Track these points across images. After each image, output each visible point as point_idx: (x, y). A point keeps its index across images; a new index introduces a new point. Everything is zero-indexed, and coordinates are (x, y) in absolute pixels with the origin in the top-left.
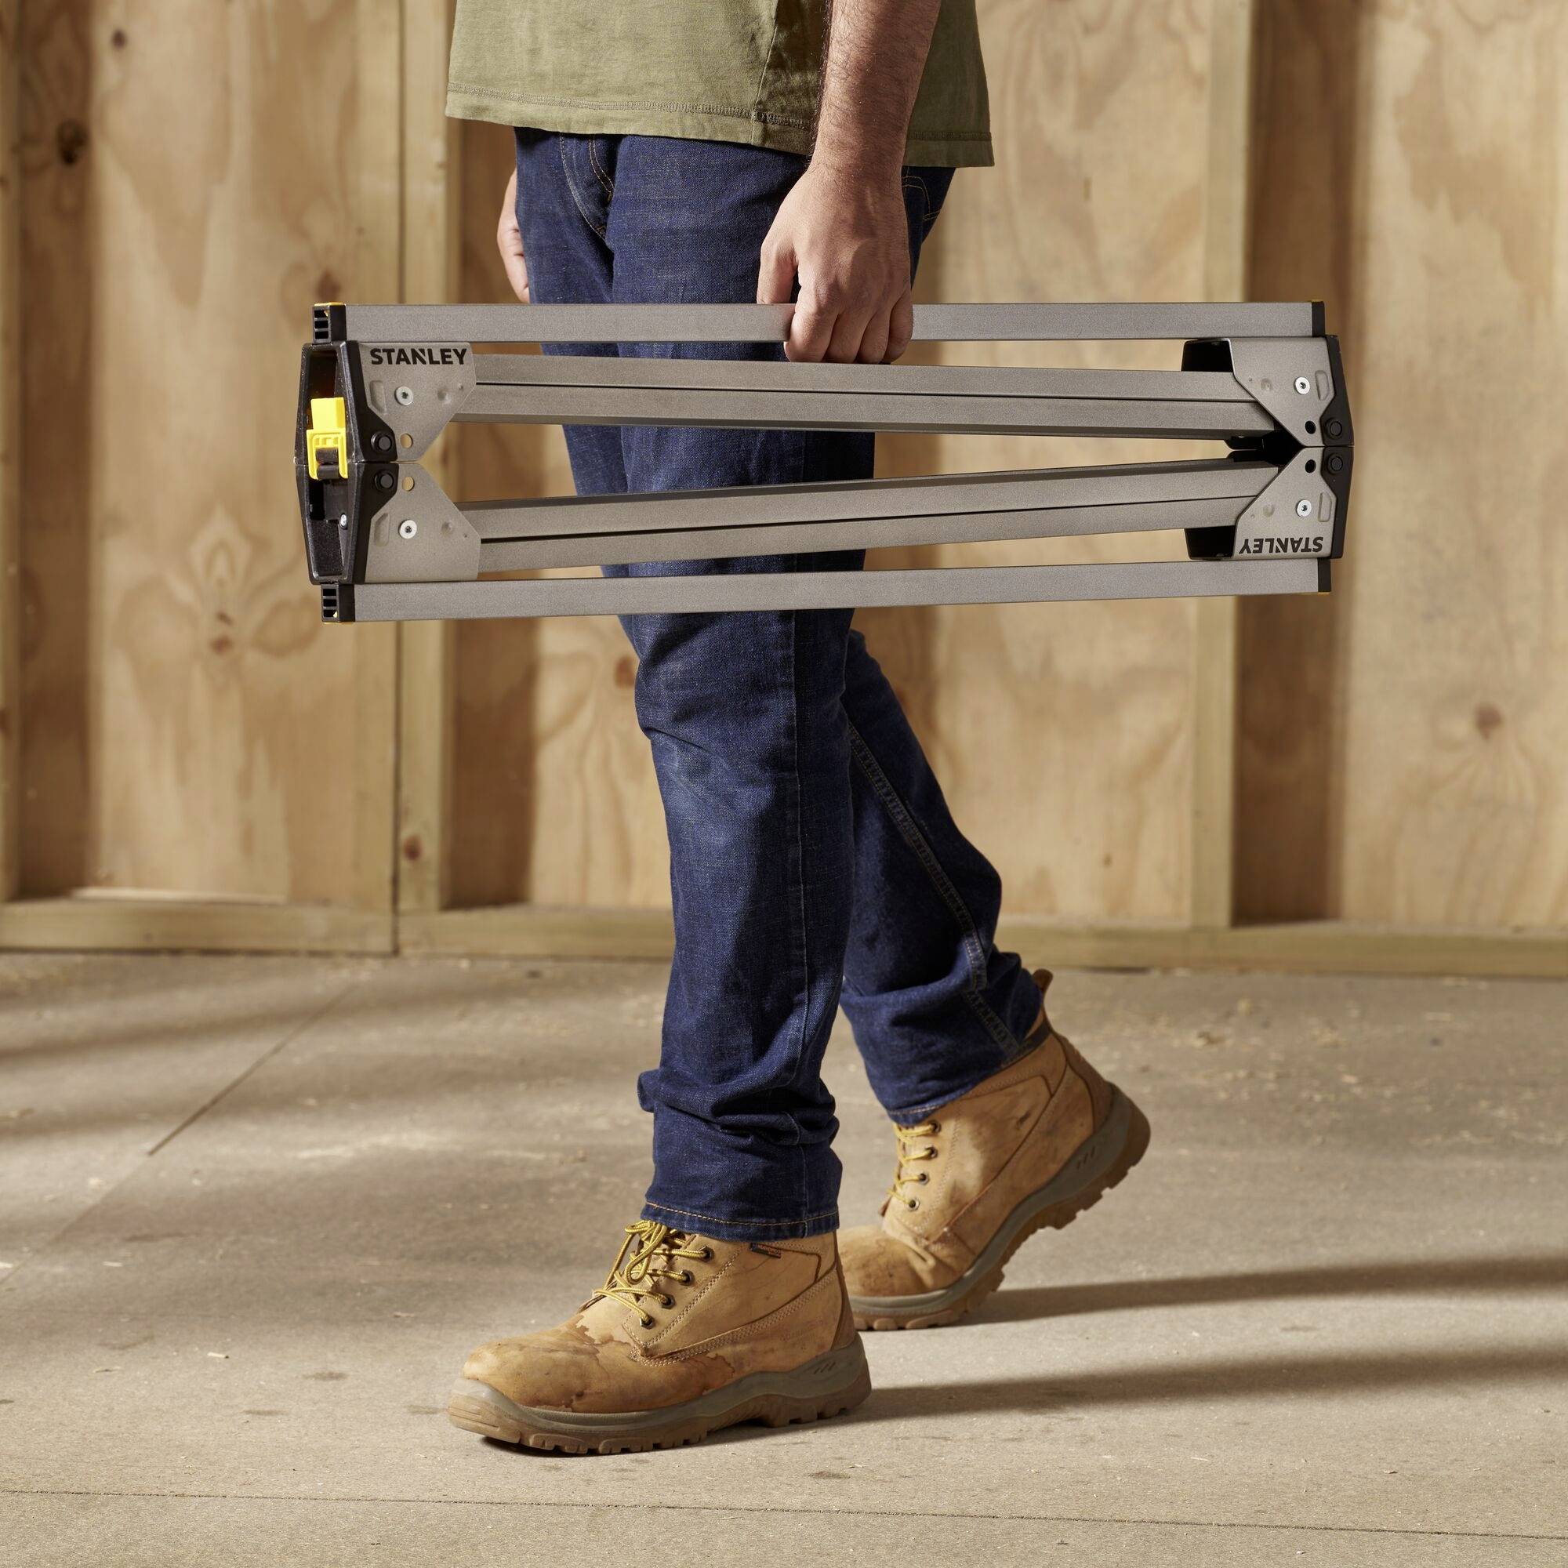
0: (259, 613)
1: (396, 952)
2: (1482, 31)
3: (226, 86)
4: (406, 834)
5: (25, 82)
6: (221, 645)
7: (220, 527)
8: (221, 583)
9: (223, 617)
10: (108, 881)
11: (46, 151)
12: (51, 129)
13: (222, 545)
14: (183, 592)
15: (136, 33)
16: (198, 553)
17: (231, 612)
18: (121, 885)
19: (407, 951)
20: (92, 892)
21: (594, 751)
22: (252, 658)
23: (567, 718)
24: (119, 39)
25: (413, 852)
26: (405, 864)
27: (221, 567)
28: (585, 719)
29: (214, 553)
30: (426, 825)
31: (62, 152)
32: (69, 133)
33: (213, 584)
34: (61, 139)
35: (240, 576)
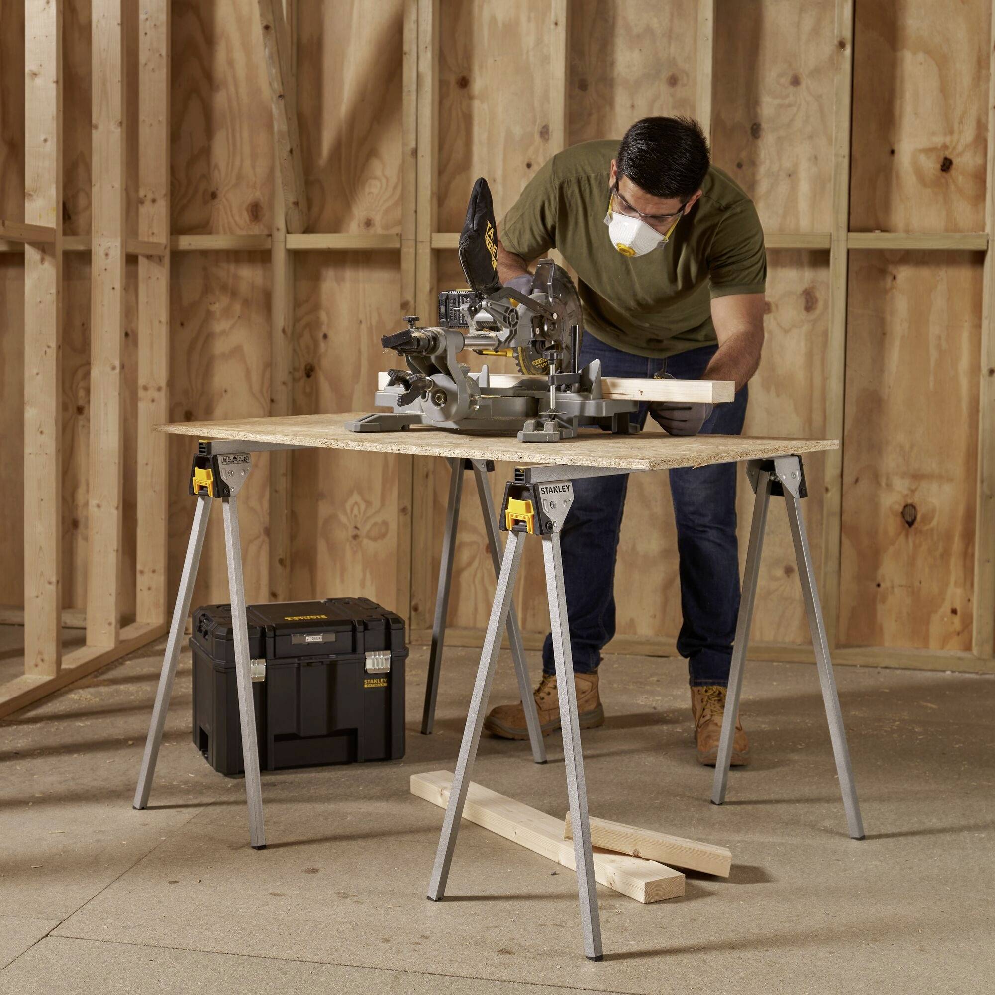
0: (368, 527)
1: (410, 643)
2: (786, 332)
3: (360, 351)
4: (413, 604)
5: (294, 350)
6: (355, 537)
7: (356, 497)
8: (356, 516)
9: (356, 528)
11: (301, 373)
12: (303, 366)
13: (356, 503)
14: (343, 518)
15: (331, 335)
16: (348, 505)
17: (359, 526)
19: (413, 643)
21: (479, 575)
22: (365, 541)
23: (469, 564)
24: (325, 336)
25: (416, 609)
26: (413, 613)
27: (356, 511)
28: (476, 564)
29: (353, 506)
30: (420, 600)
31: (306, 373)
32: (308, 367)
33: (353, 516)
34: (306, 369)
35: (362, 514)
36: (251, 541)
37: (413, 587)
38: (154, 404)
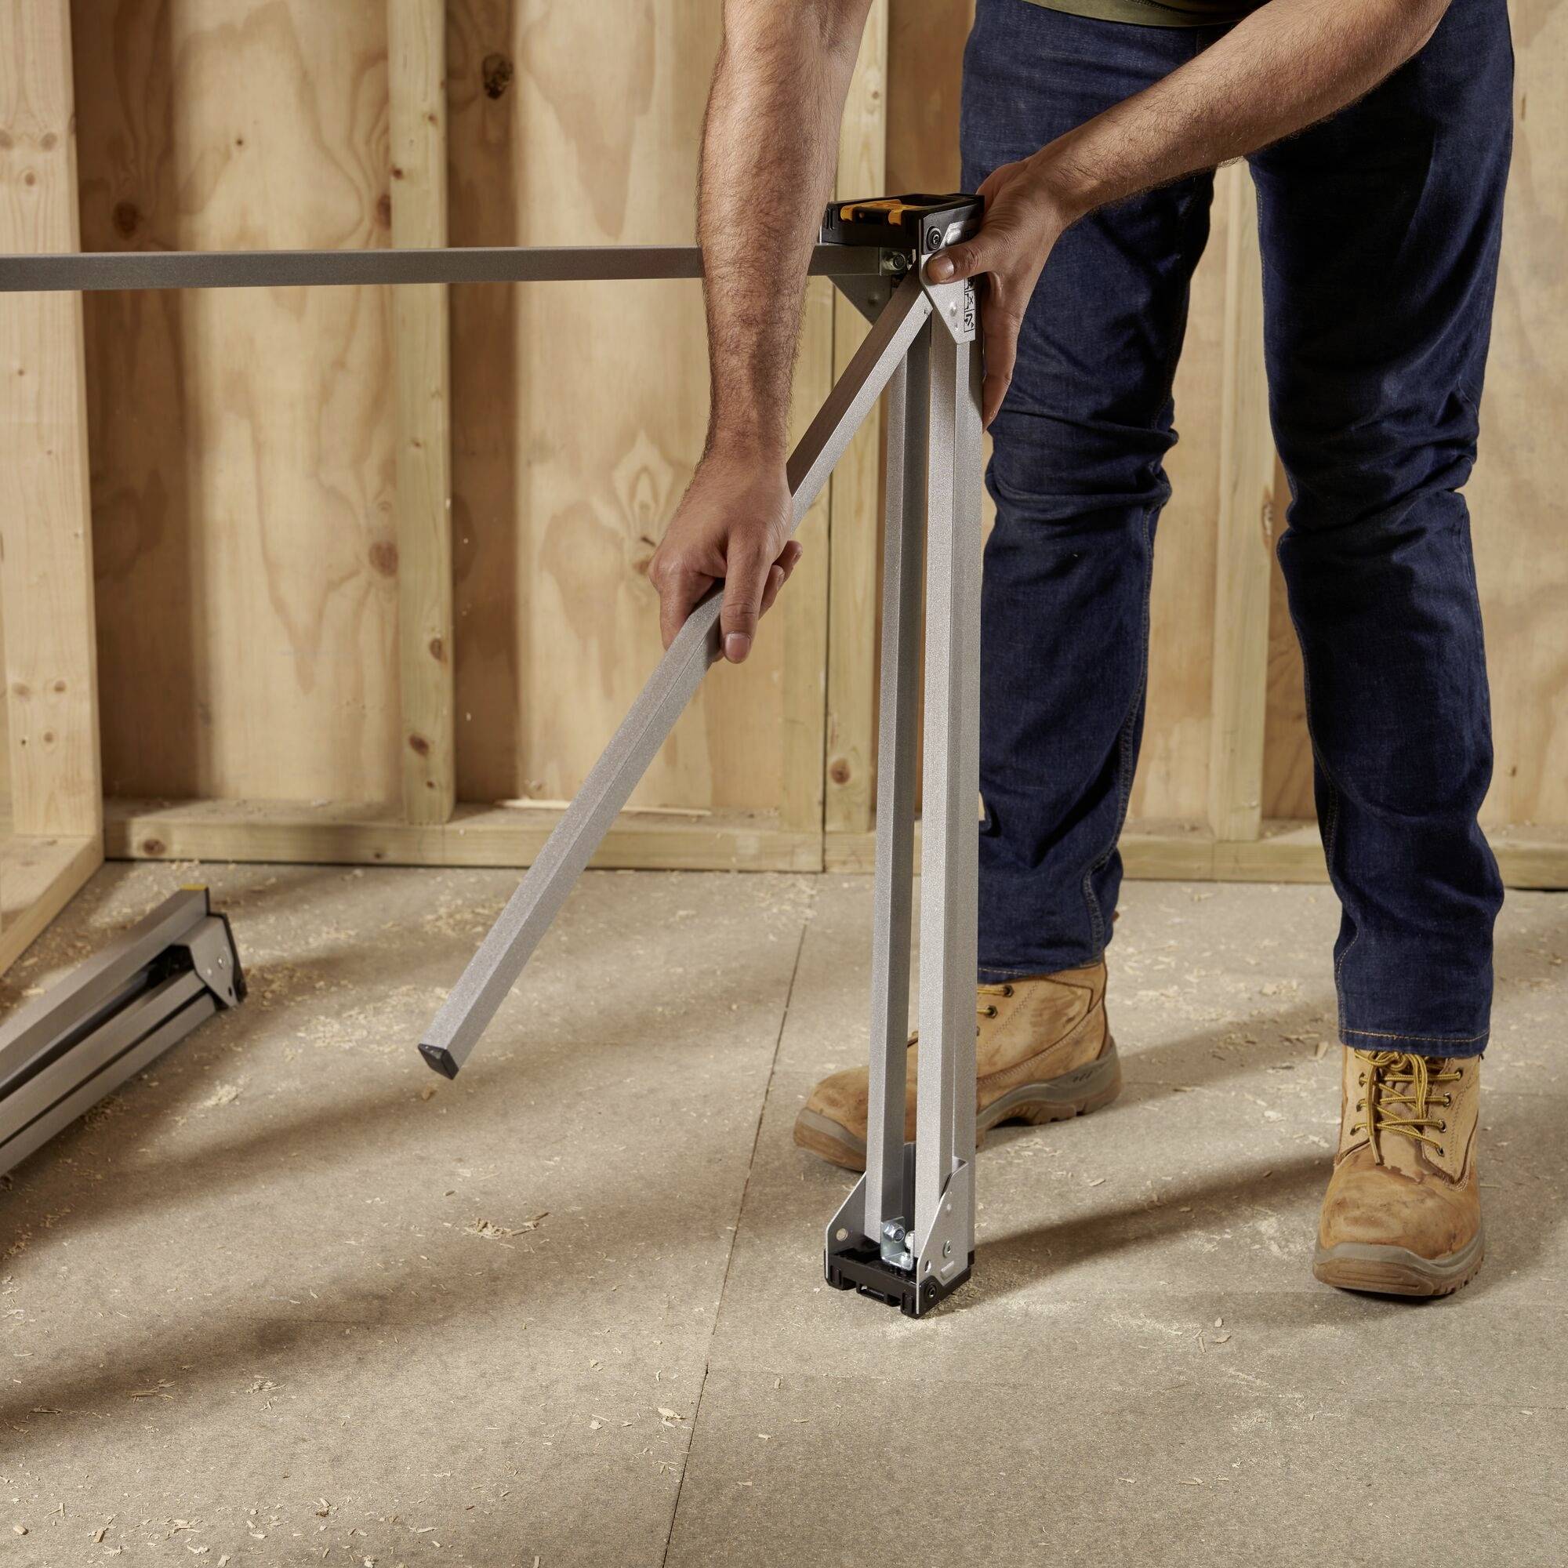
1: (824, 870)
4: (832, 760)
5: (449, 15)
7: (644, 453)
8: (644, 507)
9: (646, 540)
10: (539, 792)
11: (473, 84)
12: (476, 65)
13: (645, 469)
14: (608, 517)
16: (621, 478)
17: (654, 535)
18: (551, 797)
19: (835, 869)
20: (524, 803)
25: (841, 776)
26: (833, 786)
27: (644, 492)
29: (637, 478)
30: (854, 749)
31: (487, 86)
32: (493, 66)
33: (637, 509)
34: (485, 73)
35: (662, 500)
36: (332, 586)
37: (834, 717)
38: (35, 188)
